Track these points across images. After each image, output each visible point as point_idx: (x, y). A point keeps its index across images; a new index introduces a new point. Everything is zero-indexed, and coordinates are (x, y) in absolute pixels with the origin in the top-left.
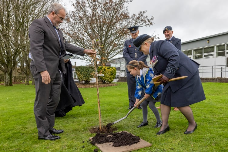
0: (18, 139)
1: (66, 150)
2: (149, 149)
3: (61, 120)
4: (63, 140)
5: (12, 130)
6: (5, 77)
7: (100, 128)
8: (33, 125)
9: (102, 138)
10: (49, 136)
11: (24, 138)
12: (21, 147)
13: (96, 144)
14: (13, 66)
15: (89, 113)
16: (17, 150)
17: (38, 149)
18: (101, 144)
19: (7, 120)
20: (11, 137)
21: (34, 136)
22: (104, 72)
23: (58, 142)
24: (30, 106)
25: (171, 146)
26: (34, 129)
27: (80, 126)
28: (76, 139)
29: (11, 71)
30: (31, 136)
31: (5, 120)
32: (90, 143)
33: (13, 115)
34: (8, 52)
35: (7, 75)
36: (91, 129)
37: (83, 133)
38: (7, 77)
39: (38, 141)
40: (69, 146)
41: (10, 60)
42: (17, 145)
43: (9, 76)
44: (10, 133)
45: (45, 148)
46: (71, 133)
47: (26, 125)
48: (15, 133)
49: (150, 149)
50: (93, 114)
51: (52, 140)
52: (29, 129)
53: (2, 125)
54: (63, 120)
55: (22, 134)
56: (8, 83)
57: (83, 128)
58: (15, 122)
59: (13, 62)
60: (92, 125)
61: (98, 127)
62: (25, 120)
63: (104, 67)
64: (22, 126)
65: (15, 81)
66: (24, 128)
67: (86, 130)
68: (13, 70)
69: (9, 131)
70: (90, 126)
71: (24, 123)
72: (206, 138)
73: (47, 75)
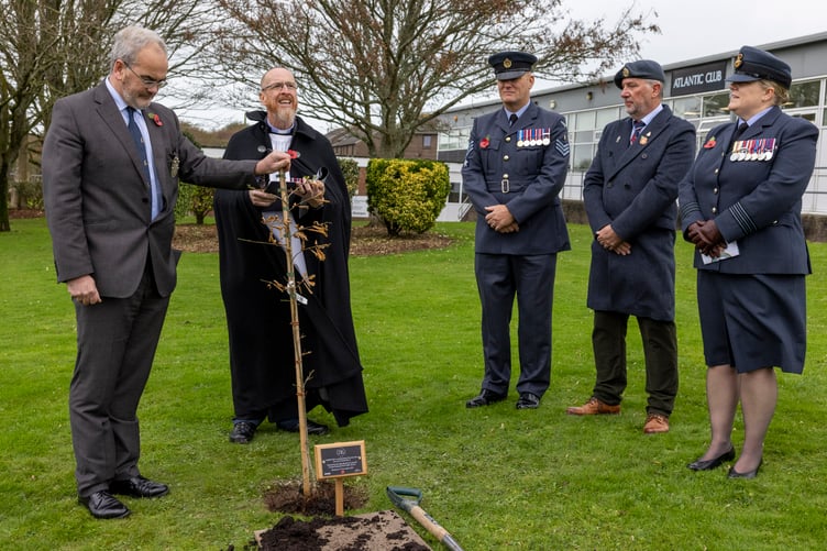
0: (12, 515)
7: (306, 488)
8: (69, 456)
11: (33, 513)
14: (12, 146)
21: (65, 509)
22: (396, 185)
26: (69, 477)
27: (232, 475)
28: (208, 531)
30: (55, 507)
36: (272, 489)
37: (240, 505)
39: (78, 530)
42: (7, 543)
46: (196, 505)
47: (41, 452)
52: (54, 474)
55: (27, 497)
57: (241, 486)
58: (6, 438)
59: (13, 128)
60: (278, 474)
61: (299, 483)
62: (39, 433)
63: (394, 162)
64: (28, 459)
65: (22, 204)
66: (34, 466)
67: (252, 493)
68: (13, 162)
70: (269, 477)
71: (38, 447)
73: (86, 293)
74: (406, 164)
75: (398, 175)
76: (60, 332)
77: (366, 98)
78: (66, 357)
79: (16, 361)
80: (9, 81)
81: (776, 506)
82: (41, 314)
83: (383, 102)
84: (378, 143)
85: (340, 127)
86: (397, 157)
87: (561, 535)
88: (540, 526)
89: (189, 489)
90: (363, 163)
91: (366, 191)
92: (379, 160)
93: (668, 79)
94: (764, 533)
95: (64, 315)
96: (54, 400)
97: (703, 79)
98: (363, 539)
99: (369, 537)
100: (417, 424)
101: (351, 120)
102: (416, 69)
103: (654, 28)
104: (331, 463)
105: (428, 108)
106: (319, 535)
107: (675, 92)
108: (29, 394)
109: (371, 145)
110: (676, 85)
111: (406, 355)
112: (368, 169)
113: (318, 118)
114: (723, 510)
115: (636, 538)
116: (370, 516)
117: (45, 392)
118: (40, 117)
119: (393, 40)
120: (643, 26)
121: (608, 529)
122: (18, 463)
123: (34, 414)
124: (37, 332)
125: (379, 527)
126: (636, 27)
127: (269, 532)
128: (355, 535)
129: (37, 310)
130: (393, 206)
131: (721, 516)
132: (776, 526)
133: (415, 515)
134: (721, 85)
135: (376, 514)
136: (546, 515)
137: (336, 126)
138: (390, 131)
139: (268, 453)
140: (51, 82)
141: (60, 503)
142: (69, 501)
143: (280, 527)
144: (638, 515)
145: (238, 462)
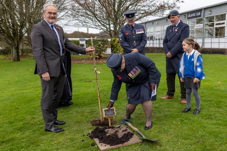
0: (28, 130)
1: (68, 143)
2: (140, 145)
3: (66, 110)
4: (66, 132)
5: (22, 120)
6: (12, 51)
7: (101, 120)
8: (41, 115)
11: (33, 129)
12: (31, 138)
13: (94, 138)
14: (20, 39)
15: (93, 102)
16: (28, 141)
17: (45, 142)
19: (18, 109)
20: (22, 128)
23: (62, 134)
24: (38, 90)
26: (42, 120)
27: (83, 118)
28: (78, 131)
29: (18, 45)
30: (39, 127)
31: (16, 108)
32: (90, 136)
33: (23, 102)
34: (13, 24)
35: (14, 49)
36: (93, 121)
37: (85, 125)
38: (14, 51)
39: (45, 133)
40: (70, 139)
41: (16, 33)
42: (28, 136)
43: (16, 51)
44: (21, 123)
45: (51, 140)
46: (74, 125)
47: (34, 114)
48: (25, 124)
50: (97, 103)
51: (56, 132)
52: (38, 120)
53: (13, 114)
54: (68, 109)
56: (15, 57)
57: (85, 120)
58: (25, 111)
59: (20, 35)
60: (94, 117)
61: (99, 119)
62: (33, 110)
64: (31, 116)
65: (23, 54)
66: (32, 118)
67: (88, 122)
68: (20, 43)
69: (20, 122)
70: (92, 118)
71: (33, 113)
72: (196, 136)
73: (47, 76)
76: (36, 85)
77: (109, 23)
78: (38, 91)
79: (25, 93)
81: (220, 120)
82: (30, 81)
83: (114, 24)
84: (113, 35)
85: (103, 31)
87: (166, 129)
88: (161, 127)
89: (72, 121)
90: (109, 40)
91: (110, 47)
92: (114, 39)
93: (186, 15)
94: (217, 126)
95: (36, 81)
96: (36, 102)
97: (195, 15)
98: (117, 132)
99: (118, 131)
101: (105, 29)
102: (122, 15)
103: (182, 2)
104: (107, 113)
106: (105, 131)
107: (188, 18)
108: (29, 100)
109: (111, 35)
110: (189, 16)
112: (111, 41)
113: (97, 29)
114: (206, 121)
115: (185, 129)
116: (118, 126)
117: (33, 100)
118: (26, 32)
119: (116, 8)
120: (180, 1)
121: (178, 127)
122: (28, 117)
123: (31, 105)
124: (30, 85)
125: (120, 129)
126: (178, 1)
127: (93, 131)
128: (114, 131)
129: (29, 80)
130: (118, 50)
131: (206, 123)
132: (220, 125)
133: (129, 126)
134: (200, 16)
135: (119, 125)
136: (162, 124)
137: (102, 31)
138: (116, 31)
139: (91, 112)
140: (29, 22)
141: (40, 126)
142: (42, 126)
143: (96, 129)
144: (185, 123)
145: (84, 114)
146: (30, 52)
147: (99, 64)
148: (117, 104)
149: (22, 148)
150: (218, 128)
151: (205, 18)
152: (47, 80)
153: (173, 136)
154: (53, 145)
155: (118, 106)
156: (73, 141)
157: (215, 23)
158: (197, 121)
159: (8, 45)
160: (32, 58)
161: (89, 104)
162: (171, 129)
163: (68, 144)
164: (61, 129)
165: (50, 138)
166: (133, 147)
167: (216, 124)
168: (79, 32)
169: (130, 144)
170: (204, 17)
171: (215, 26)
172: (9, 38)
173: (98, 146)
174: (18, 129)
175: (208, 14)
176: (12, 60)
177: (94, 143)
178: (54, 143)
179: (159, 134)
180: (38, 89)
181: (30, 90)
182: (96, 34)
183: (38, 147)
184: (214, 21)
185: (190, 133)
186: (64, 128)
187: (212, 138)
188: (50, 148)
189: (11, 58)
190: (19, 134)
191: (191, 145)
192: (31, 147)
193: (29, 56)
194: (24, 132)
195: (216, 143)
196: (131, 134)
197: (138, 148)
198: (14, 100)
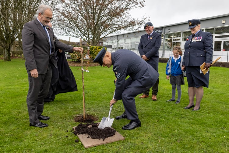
0: (13, 124)
1: (52, 138)
3: (51, 106)
4: (50, 127)
5: (8, 114)
6: (4, 52)
7: (84, 117)
8: (26, 110)
9: (83, 129)
10: (39, 124)
11: (18, 123)
12: (15, 133)
13: (78, 134)
14: (11, 42)
15: (76, 99)
16: (11, 136)
17: (29, 137)
18: (82, 135)
19: (4, 103)
20: (7, 122)
21: (26, 122)
22: (96, 52)
23: (46, 130)
24: (25, 87)
25: (141, 141)
26: (27, 114)
27: (67, 114)
28: (62, 127)
29: (10, 47)
30: (23, 122)
31: (3, 103)
32: (73, 133)
33: (10, 97)
34: (7, 29)
35: (6, 51)
36: (76, 117)
37: (68, 121)
38: (6, 52)
40: (55, 135)
41: (8, 37)
42: (12, 131)
43: (7, 52)
44: (7, 117)
45: (35, 136)
46: (58, 121)
48: (10, 118)
49: (123, 142)
50: (79, 100)
51: (41, 127)
52: (23, 114)
54: (53, 105)
55: (17, 119)
56: (6, 58)
57: (68, 116)
58: (11, 106)
60: (76, 113)
61: (82, 115)
62: (19, 104)
63: (95, 47)
64: (17, 110)
65: (14, 55)
66: (18, 112)
67: (71, 118)
68: (12, 46)
69: (5, 115)
70: (75, 114)
71: (19, 108)
72: (174, 134)
73: (36, 73)
74: (98, 47)
75: (96, 49)
77: (88, 33)
79: (13, 88)
80: (11, 29)
81: (191, 119)
82: (18, 78)
86: (96, 46)
87: (145, 126)
89: (56, 117)
91: (89, 53)
92: (92, 46)
96: (22, 97)
97: (158, 31)
100: (107, 102)
102: (99, 28)
105: (102, 36)
108: (16, 95)
111: (102, 87)
115: (162, 127)
117: (20, 95)
118: (17, 37)
121: (156, 125)
122: (14, 112)
123: (17, 100)
124: (17, 82)
127: (76, 127)
132: (193, 123)
138: (94, 40)
139: (74, 108)
140: (20, 28)
141: (25, 121)
142: (27, 120)
143: (79, 126)
144: (161, 121)
145: (67, 111)
146: (20, 54)
147: (80, 67)
148: (97, 102)
149: (5, 143)
150: (191, 126)
151: (165, 35)
152: (35, 77)
153: (153, 133)
154: (37, 140)
155: (98, 103)
156: (57, 137)
157: (173, 39)
158: (171, 119)
159: (1, 47)
160: (21, 59)
161: (71, 101)
162: (150, 127)
163: (52, 140)
164: (46, 124)
165: (35, 133)
166: (116, 144)
167: (189, 123)
168: (63, 40)
169: (113, 142)
170: (164, 33)
171: (173, 41)
172: (2, 41)
173: (81, 143)
174: (2, 123)
175: (167, 31)
176: (3, 60)
177: (77, 140)
178: (38, 139)
179: (139, 132)
180: (25, 85)
181: (18, 87)
182: (76, 43)
183: (22, 143)
184: (172, 37)
185: (168, 131)
186: (48, 123)
187: (189, 136)
188: (34, 143)
189: (3, 59)
190: (4, 128)
191: (171, 143)
192: (14, 143)
193: (19, 58)
194: (8, 126)
195: (194, 142)
196: (114, 131)
197: (121, 146)
198: (1, 95)
